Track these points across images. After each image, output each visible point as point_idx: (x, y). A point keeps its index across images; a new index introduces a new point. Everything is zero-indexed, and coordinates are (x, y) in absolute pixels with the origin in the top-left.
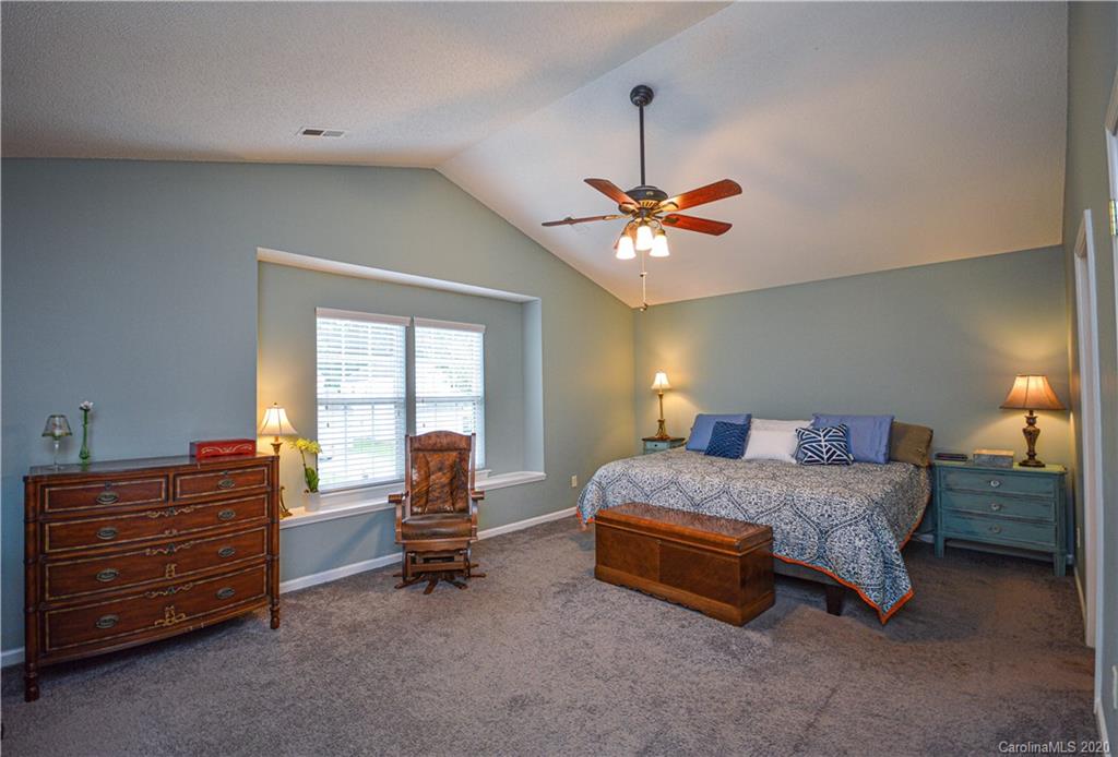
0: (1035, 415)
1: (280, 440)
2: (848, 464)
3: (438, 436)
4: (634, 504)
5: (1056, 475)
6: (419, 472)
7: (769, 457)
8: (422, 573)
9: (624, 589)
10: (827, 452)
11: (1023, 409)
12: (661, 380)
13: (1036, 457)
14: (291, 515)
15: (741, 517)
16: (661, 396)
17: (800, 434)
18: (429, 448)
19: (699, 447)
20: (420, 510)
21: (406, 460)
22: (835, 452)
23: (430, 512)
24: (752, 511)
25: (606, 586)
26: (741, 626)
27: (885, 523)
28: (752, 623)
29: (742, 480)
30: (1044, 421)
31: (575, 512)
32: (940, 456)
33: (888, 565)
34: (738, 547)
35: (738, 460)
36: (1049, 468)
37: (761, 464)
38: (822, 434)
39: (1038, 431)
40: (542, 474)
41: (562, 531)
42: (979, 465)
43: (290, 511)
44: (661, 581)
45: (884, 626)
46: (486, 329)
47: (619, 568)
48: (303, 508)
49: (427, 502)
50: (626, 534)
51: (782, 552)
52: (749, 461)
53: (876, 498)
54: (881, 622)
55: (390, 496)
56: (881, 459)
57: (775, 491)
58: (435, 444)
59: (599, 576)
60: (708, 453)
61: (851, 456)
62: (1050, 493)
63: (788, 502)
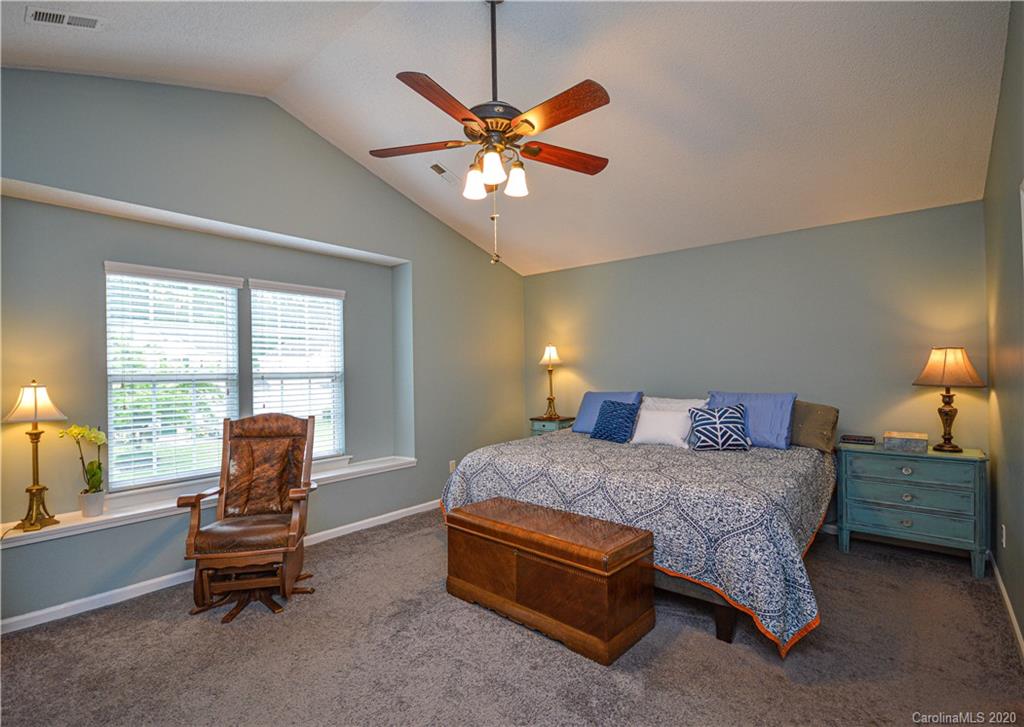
0: (952, 393)
1: (41, 428)
2: (745, 450)
3: (267, 420)
4: (500, 500)
5: (975, 461)
6: (239, 464)
7: (659, 441)
8: (230, 592)
9: (477, 608)
10: (722, 436)
11: (939, 386)
12: (550, 354)
13: (952, 441)
14: (57, 522)
15: (617, 519)
16: (550, 372)
17: (693, 414)
18: (255, 434)
19: (586, 430)
20: (237, 511)
21: (224, 450)
22: (731, 436)
23: (252, 513)
24: (630, 512)
25: (459, 603)
26: (608, 664)
27: (787, 530)
28: (622, 659)
29: (620, 473)
30: (961, 399)
31: (439, 506)
32: (846, 439)
33: (790, 584)
34: (606, 563)
35: (625, 445)
36: (968, 454)
37: (648, 448)
38: (717, 415)
39: (956, 411)
40: (413, 459)
41: (430, 526)
42: (889, 449)
43: (56, 518)
44: (518, 601)
45: (783, 660)
46: (346, 295)
47: (473, 582)
48: (80, 513)
49: (246, 503)
50: (482, 541)
51: (664, 562)
52: (636, 446)
53: (776, 497)
54: (780, 655)
55: (180, 499)
56: (782, 443)
57: (657, 487)
58: (262, 429)
59: (451, 589)
60: (594, 436)
61: (748, 439)
62: (969, 482)
63: (672, 501)
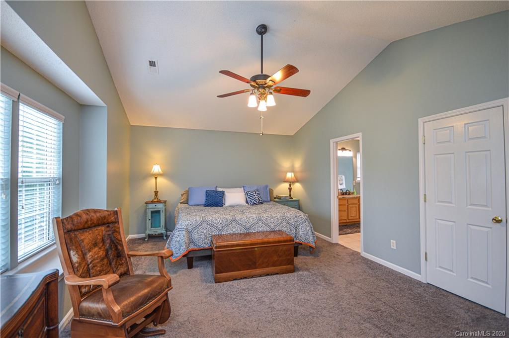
0: (291, 184)
3: (88, 214)
5: (295, 200)
10: (258, 200)
11: (288, 182)
12: (156, 169)
13: (291, 196)
15: (268, 229)
16: (156, 178)
17: (247, 193)
19: (202, 204)
24: (272, 226)
26: (294, 272)
34: (293, 240)
38: (254, 193)
39: (293, 188)
46: (65, 120)
58: (87, 222)
59: (218, 281)
63: (284, 219)
